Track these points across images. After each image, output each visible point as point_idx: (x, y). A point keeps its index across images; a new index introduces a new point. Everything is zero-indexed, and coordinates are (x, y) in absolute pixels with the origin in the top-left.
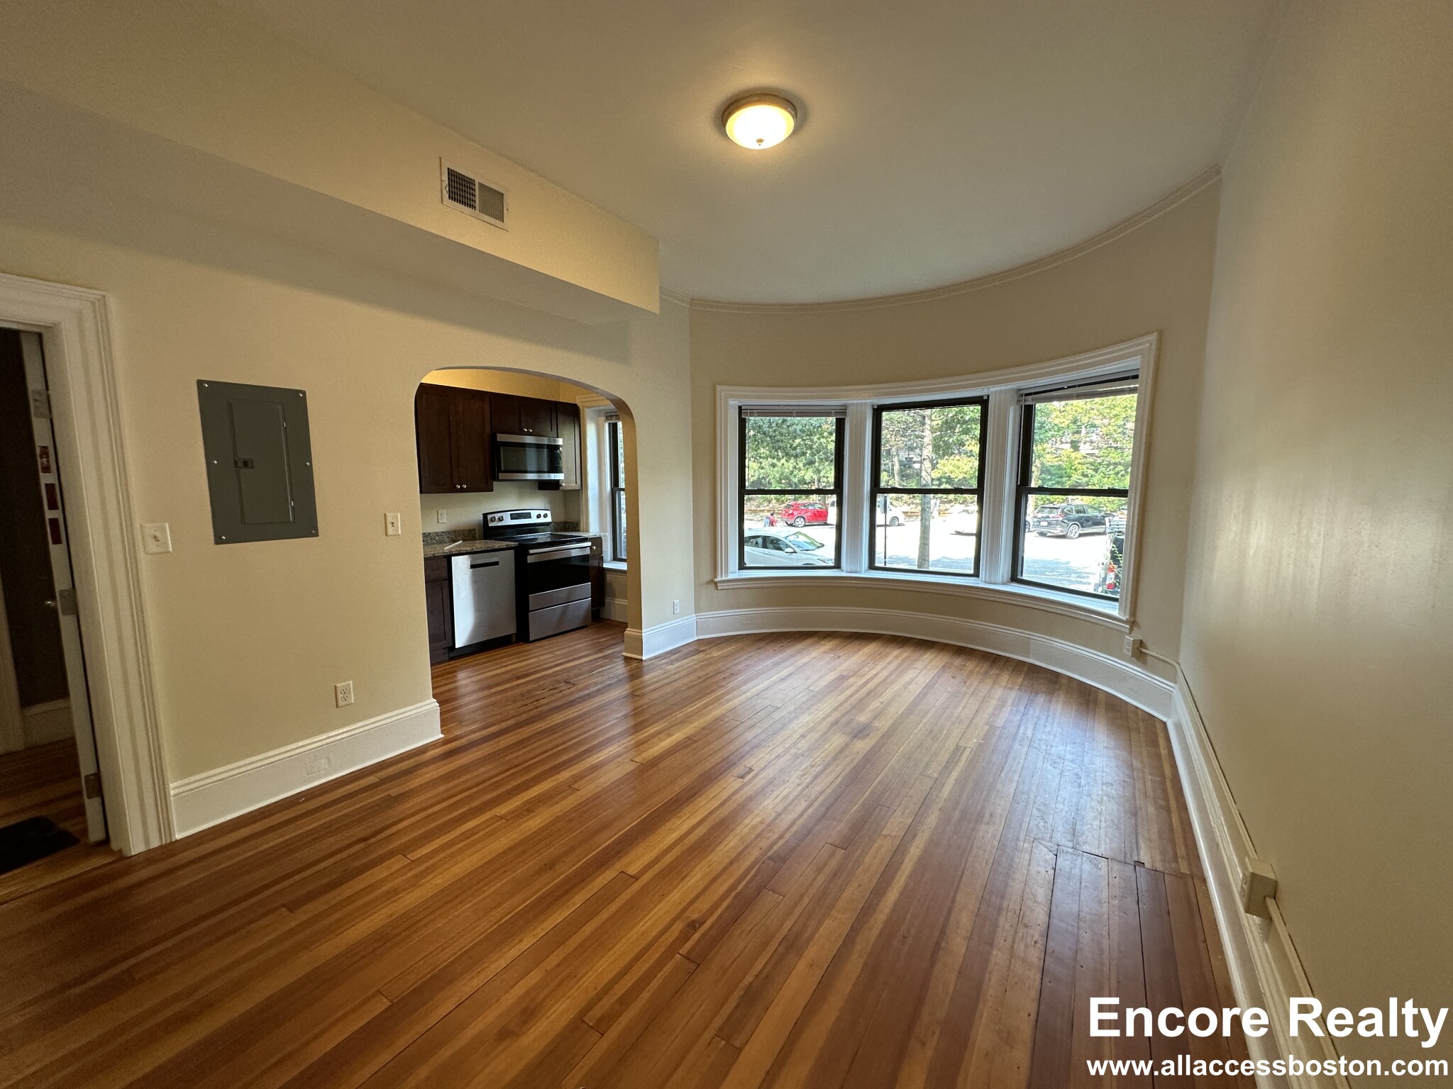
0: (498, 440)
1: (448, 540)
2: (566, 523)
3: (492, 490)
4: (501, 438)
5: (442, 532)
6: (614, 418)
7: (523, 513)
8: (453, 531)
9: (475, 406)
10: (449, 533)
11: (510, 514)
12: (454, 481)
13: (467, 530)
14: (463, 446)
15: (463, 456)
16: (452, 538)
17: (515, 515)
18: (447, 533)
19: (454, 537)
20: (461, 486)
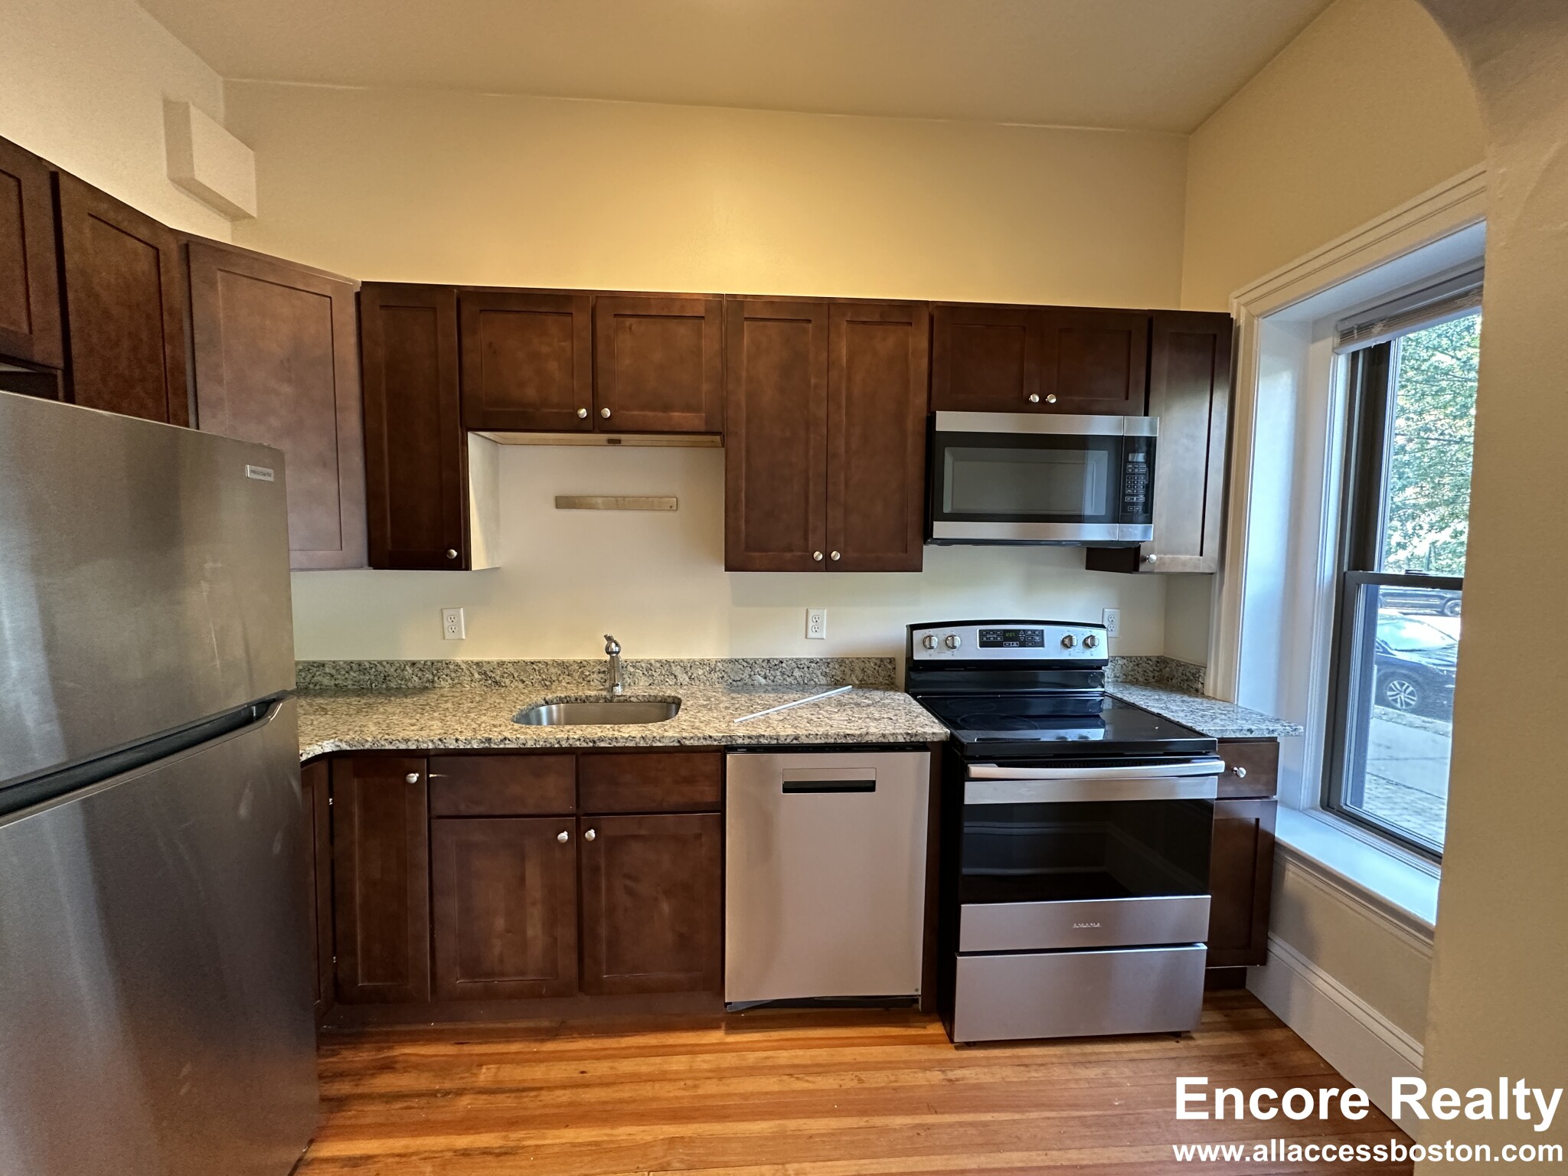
0: (937, 430)
1: (823, 681)
2: (1162, 662)
3: (919, 569)
4: (948, 421)
5: (811, 661)
6: (1377, 329)
7: (1020, 630)
8: (839, 661)
9: (886, 342)
10: (829, 663)
11: (980, 631)
12: (810, 542)
13: (874, 660)
14: (842, 450)
15: (842, 477)
16: (833, 676)
17: (995, 636)
18: (824, 663)
19: (838, 673)
20: (827, 556)
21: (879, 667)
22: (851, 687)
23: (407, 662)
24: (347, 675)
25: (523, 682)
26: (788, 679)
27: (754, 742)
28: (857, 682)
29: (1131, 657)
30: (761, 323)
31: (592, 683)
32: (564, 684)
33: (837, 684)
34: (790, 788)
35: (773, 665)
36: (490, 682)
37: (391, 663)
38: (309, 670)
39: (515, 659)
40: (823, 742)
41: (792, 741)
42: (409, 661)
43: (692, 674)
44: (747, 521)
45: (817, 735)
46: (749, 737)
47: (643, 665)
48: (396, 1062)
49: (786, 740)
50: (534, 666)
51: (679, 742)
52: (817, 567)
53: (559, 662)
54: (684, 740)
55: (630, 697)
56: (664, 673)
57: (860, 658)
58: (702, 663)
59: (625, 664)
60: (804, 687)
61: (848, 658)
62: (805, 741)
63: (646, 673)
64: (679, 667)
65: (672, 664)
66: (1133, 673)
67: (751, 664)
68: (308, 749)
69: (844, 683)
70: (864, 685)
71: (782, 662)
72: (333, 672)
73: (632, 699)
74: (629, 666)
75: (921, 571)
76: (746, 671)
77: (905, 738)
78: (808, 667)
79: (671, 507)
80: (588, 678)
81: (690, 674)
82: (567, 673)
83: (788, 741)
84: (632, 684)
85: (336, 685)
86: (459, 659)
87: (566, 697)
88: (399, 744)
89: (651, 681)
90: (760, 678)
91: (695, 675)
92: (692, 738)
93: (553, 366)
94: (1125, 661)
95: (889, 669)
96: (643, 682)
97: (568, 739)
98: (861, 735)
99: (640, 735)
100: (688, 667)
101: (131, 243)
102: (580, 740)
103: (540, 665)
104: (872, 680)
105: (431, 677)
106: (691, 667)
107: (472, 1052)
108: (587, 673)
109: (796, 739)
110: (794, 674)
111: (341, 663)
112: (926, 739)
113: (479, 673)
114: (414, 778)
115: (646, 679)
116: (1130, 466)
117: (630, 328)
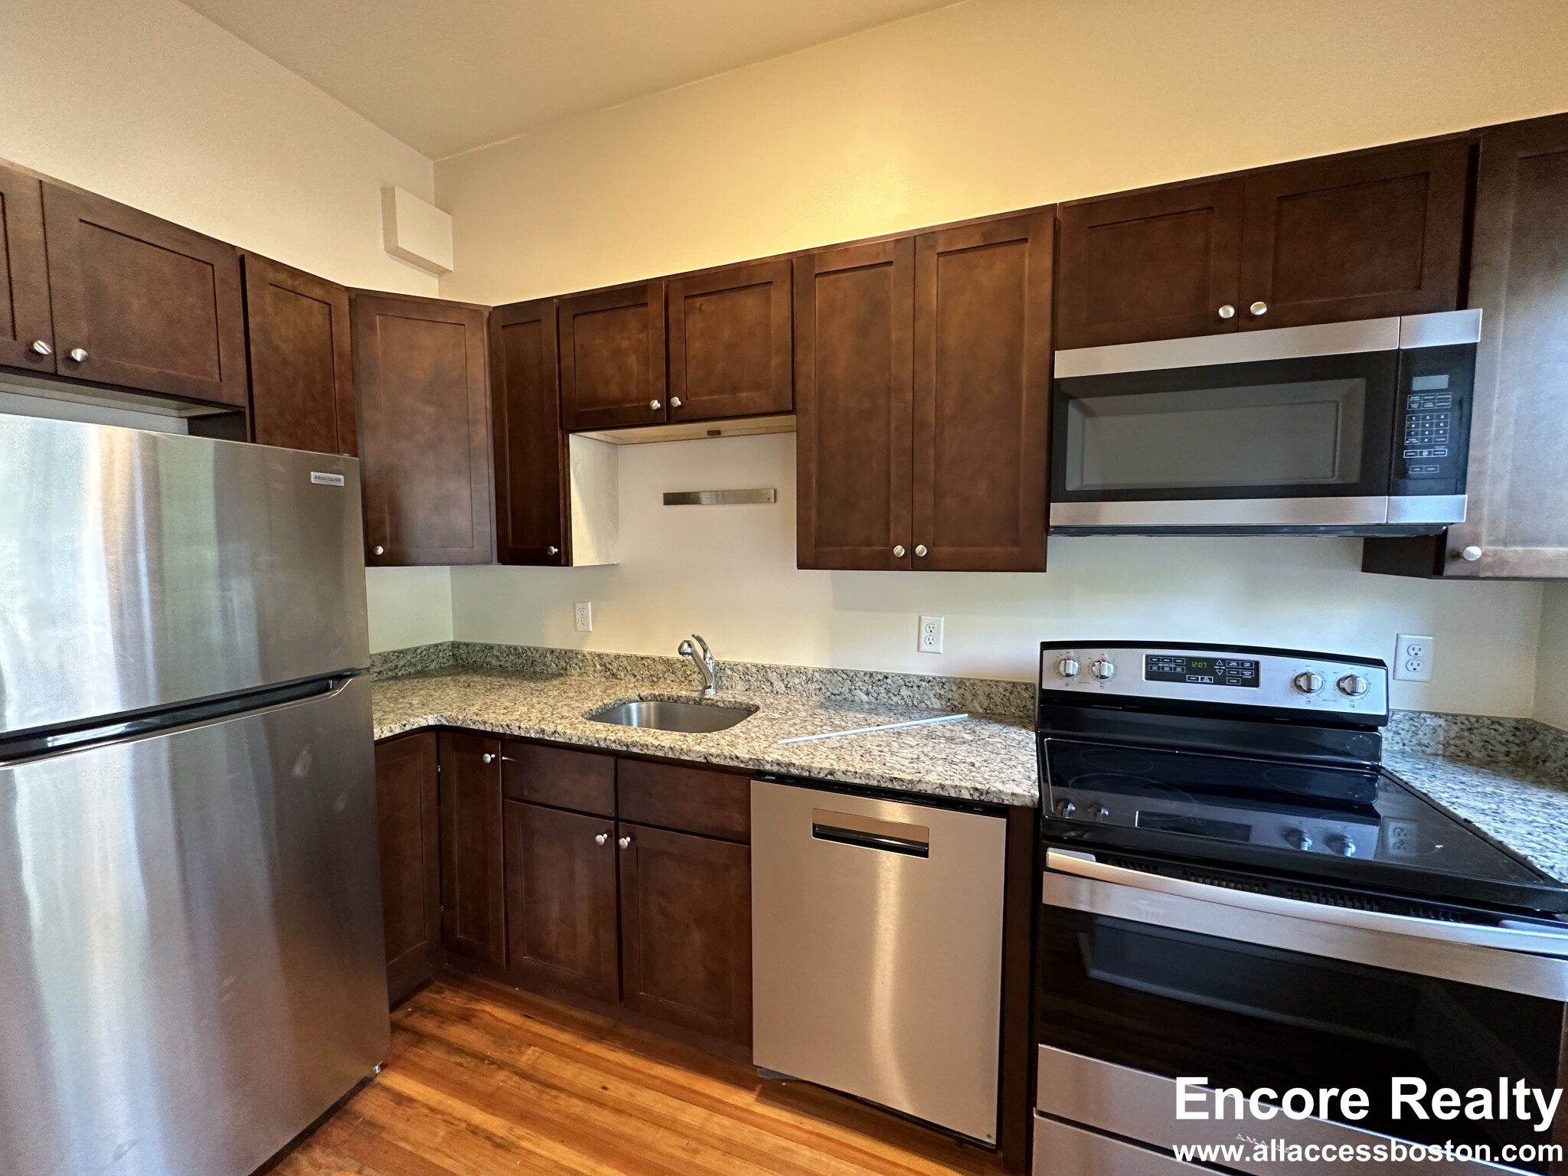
0: (1057, 377)
1: (937, 704)
2: (1527, 729)
3: (1041, 568)
4: (1070, 364)
5: (923, 679)
7: (1217, 659)
8: (958, 681)
9: (991, 272)
10: (944, 684)
11: (1147, 656)
12: (892, 535)
13: (1004, 685)
14: (932, 419)
15: (932, 452)
16: (949, 699)
17: (1173, 665)
18: (938, 683)
19: (956, 696)
20: (910, 551)
21: (1011, 693)
22: (966, 715)
23: (548, 649)
24: (507, 658)
25: (635, 676)
26: (893, 697)
27: (783, 770)
28: (981, 711)
29: (1455, 716)
30: (835, 276)
31: (693, 683)
32: (669, 682)
33: (954, 710)
34: (822, 832)
35: (878, 679)
36: (608, 673)
37: (537, 650)
38: (483, 651)
39: (628, 653)
40: (864, 783)
41: (826, 776)
42: (549, 649)
43: (788, 682)
44: (819, 511)
45: (856, 772)
46: (778, 764)
47: (740, 668)
48: (474, 1016)
49: (819, 773)
50: (644, 661)
51: (706, 758)
52: (901, 565)
53: (665, 659)
54: (711, 757)
55: (717, 702)
56: (760, 678)
57: (985, 680)
58: (799, 672)
59: (723, 666)
60: (910, 710)
61: (968, 679)
62: (843, 778)
63: (743, 677)
64: (774, 673)
65: (768, 670)
66: (1458, 742)
67: (851, 676)
68: (412, 720)
69: (964, 709)
70: (989, 716)
71: (887, 678)
72: (499, 654)
73: (719, 703)
74: (726, 669)
75: (1045, 571)
76: (846, 685)
77: (971, 795)
78: (918, 687)
79: (769, 499)
80: (690, 678)
81: (786, 683)
82: (671, 671)
83: (822, 775)
84: (730, 688)
85: (500, 666)
86: (586, 650)
87: (659, 695)
88: (479, 726)
89: (748, 687)
90: (862, 694)
91: (791, 684)
92: (718, 755)
93: (632, 360)
94: (1442, 722)
95: (1024, 697)
96: (740, 686)
97: (605, 739)
98: (911, 782)
99: (668, 746)
100: (785, 674)
101: (306, 302)
102: (615, 742)
103: (649, 661)
104: (1000, 710)
105: (564, 665)
106: (787, 674)
107: (530, 1029)
108: (689, 673)
109: (832, 775)
110: (902, 693)
111: (504, 647)
112: (1003, 800)
113: (600, 664)
114: (488, 758)
115: (743, 683)
116: (1417, 398)
117: (700, 309)
